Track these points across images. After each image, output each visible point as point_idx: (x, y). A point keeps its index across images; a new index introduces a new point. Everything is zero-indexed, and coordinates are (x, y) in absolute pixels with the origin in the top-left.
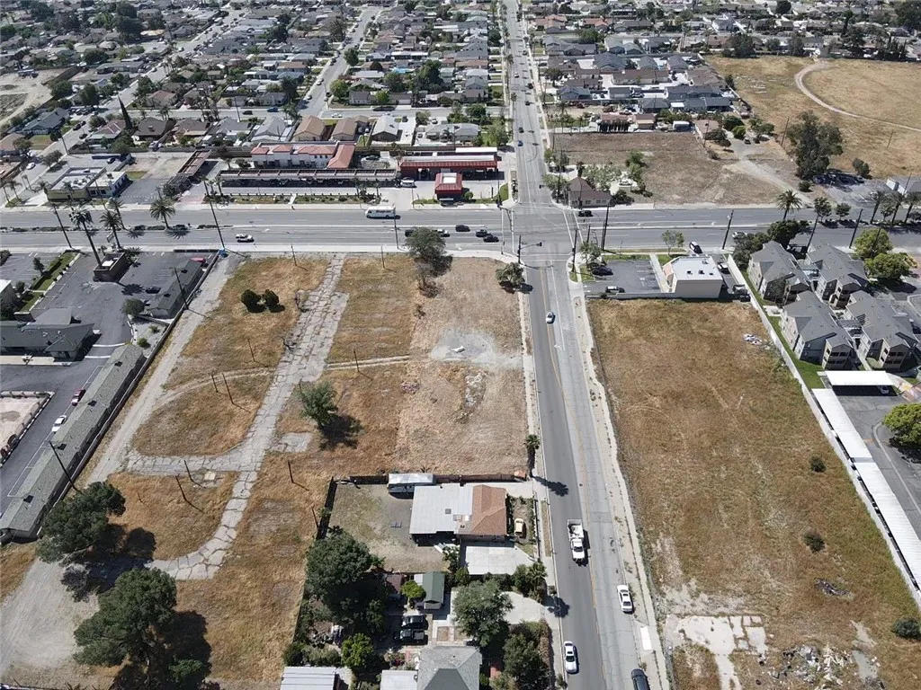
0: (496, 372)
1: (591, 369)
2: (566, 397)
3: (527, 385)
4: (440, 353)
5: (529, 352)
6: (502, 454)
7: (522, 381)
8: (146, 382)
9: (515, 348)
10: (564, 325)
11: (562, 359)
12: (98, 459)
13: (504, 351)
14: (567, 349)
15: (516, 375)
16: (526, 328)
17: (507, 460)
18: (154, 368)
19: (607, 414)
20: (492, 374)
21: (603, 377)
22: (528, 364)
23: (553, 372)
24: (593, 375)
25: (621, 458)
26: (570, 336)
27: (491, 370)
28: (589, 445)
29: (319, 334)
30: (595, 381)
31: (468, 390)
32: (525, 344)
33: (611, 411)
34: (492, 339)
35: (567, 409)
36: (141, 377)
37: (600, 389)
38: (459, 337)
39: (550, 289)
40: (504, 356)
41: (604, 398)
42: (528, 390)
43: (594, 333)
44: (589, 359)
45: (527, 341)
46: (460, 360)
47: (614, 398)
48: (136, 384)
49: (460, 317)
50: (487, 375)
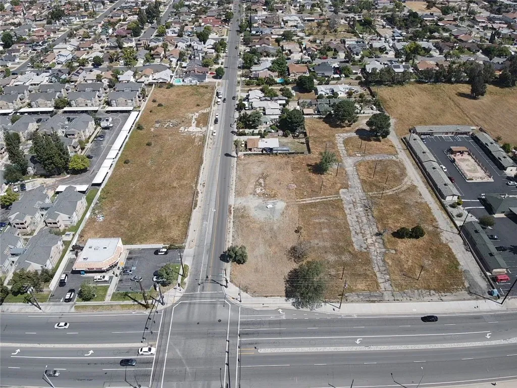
0: (249, 195)
1: (200, 198)
2: (217, 184)
3: (234, 189)
4: (281, 205)
5: (231, 206)
6: (248, 163)
7: (236, 191)
8: (427, 188)
9: (238, 209)
10: (206, 225)
11: (213, 203)
12: (409, 158)
13: (244, 207)
14: (209, 209)
15: (239, 194)
16: (230, 222)
17: (246, 162)
18: (432, 195)
19: (200, 178)
20: (251, 194)
21: (196, 194)
22: (232, 200)
23: (220, 197)
24: (200, 195)
25: (201, 163)
26: (204, 217)
27: (252, 196)
28: (212, 168)
29: (357, 217)
30: (200, 192)
31: (263, 185)
32: (232, 212)
33: (198, 180)
34: (251, 215)
35: (217, 180)
36: (432, 189)
37: (199, 188)
38: (271, 216)
39: (208, 257)
40: (245, 204)
41: (199, 185)
42: (234, 187)
43: (189, 220)
44: (199, 203)
45: (231, 213)
46: (269, 201)
47: (194, 186)
48: (431, 186)
49: (271, 229)
50: (254, 193)
